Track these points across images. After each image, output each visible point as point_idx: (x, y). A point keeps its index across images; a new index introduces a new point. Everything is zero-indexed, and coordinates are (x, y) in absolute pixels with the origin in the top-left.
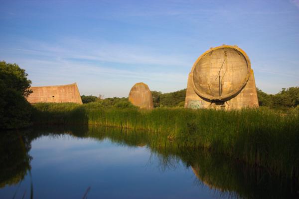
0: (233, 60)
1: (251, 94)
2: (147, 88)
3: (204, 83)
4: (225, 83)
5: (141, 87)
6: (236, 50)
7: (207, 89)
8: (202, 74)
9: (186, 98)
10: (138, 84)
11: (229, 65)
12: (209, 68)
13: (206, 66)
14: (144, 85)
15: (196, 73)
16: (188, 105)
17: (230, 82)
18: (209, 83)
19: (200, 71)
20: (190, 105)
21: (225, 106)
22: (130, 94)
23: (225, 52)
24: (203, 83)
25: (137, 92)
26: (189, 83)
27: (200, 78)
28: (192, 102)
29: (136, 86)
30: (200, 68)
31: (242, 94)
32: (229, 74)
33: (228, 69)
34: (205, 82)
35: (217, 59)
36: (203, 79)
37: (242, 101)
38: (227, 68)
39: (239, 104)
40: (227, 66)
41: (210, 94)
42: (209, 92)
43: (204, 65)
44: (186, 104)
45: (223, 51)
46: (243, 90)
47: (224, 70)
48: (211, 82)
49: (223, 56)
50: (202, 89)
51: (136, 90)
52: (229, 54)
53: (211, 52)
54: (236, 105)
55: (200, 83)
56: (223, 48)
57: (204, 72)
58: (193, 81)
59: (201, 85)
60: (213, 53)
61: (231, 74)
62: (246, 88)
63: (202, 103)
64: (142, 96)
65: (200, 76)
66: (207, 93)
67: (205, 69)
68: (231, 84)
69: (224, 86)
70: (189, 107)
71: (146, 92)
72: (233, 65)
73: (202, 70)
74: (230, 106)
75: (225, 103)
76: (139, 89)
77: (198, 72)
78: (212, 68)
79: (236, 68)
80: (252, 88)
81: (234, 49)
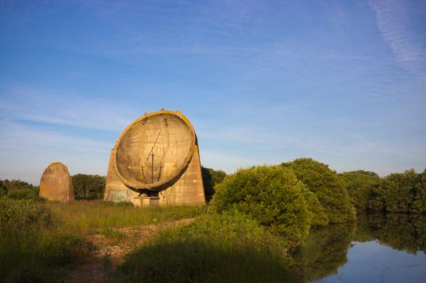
0: (176, 132)
1: (195, 181)
2: (65, 170)
3: (135, 165)
4: (166, 164)
5: (58, 169)
6: (179, 118)
7: (138, 173)
8: (133, 151)
9: (107, 186)
10: (53, 164)
11: (172, 138)
12: (144, 142)
13: (138, 140)
14: (62, 165)
15: (123, 150)
16: (108, 196)
17: (173, 164)
18: (143, 163)
19: (129, 146)
20: (112, 196)
21: (159, 199)
22: (42, 179)
23: (165, 120)
24: (132, 164)
25: (53, 176)
26: (111, 166)
27: (128, 157)
28: (114, 192)
29: (51, 167)
30: (130, 142)
31: (183, 181)
32: (172, 153)
33: (171, 145)
34: (137, 163)
35: (155, 129)
36: (134, 158)
37: (182, 191)
38: (169, 143)
39: (177, 195)
40: (169, 140)
41: (142, 181)
42: (141, 177)
43: (135, 138)
44: (106, 195)
45: (162, 119)
46: (183, 175)
47: (166, 145)
48: (146, 163)
49: (162, 125)
50: (131, 173)
51: (51, 174)
52: (170, 123)
53: (145, 120)
54: (175, 196)
55: (128, 164)
56: (161, 115)
57: (136, 149)
58: (115, 161)
59: (129, 167)
60: (148, 121)
61: (175, 152)
62: (188, 173)
63: (127, 193)
64: (60, 182)
65: (129, 154)
66: (138, 180)
67: (137, 144)
68: (174, 166)
69: (164, 170)
70: (109, 199)
71: (65, 176)
72: (178, 139)
73: (133, 145)
74: (165, 199)
75: (160, 194)
76: (56, 172)
77: (125, 148)
78: (148, 143)
79: (180, 143)
80: (195, 173)
81: (176, 116)
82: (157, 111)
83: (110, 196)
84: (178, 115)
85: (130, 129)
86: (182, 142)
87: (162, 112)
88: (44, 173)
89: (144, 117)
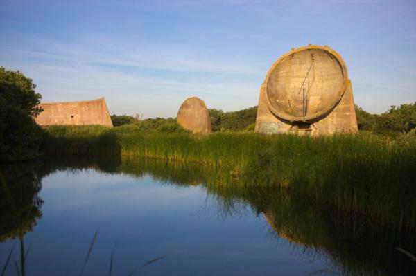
0: (323, 66)
1: (348, 114)
2: (202, 104)
3: (282, 98)
4: (311, 97)
5: (194, 104)
6: (328, 53)
7: (286, 106)
8: (280, 85)
9: (257, 118)
10: (190, 99)
11: (317, 72)
12: (290, 77)
13: (285, 74)
14: (199, 100)
15: (272, 85)
16: (259, 128)
17: (319, 97)
18: (289, 97)
19: (276, 81)
20: (263, 129)
21: (311, 130)
22: (179, 113)
23: (312, 55)
24: (280, 97)
25: (189, 110)
26: (262, 99)
27: (276, 90)
28: (265, 124)
29: (188, 102)
30: (277, 76)
31: (335, 114)
32: (317, 86)
33: (316, 79)
34: (284, 97)
35: (301, 64)
36: (281, 92)
37: (335, 123)
38: (314, 78)
39: (330, 127)
40: (314, 75)
41: (291, 114)
42: (289, 110)
43: (282, 73)
44: (257, 127)
45: (309, 54)
46: (336, 108)
47: (311, 79)
48: (292, 97)
49: (308, 60)
50: (280, 106)
51: (187, 108)
52: (317, 57)
53: (293, 55)
54: (327, 128)
55: (277, 98)
56: (309, 50)
57: (282, 83)
58: (266, 95)
59: (278, 101)
60: (295, 56)
61: (320, 85)
62: (341, 106)
63: (279, 126)
64: (196, 116)
65: (277, 88)
66: (287, 112)
67: (283, 79)
68: (320, 100)
69: (310, 103)
70: (260, 131)
71: (202, 110)
72: (323, 73)
73: (280, 79)
74: (318, 131)
75: (312, 126)
76: (192, 106)
77: (274, 82)
78: (293, 77)
79: (326, 77)
80: (348, 106)
81: (325, 51)
82: (305, 46)
83: (261, 129)
84: (327, 49)
85: (278, 64)
86: (328, 76)
87: (310, 48)
88: (181, 108)
89: (291, 52)
